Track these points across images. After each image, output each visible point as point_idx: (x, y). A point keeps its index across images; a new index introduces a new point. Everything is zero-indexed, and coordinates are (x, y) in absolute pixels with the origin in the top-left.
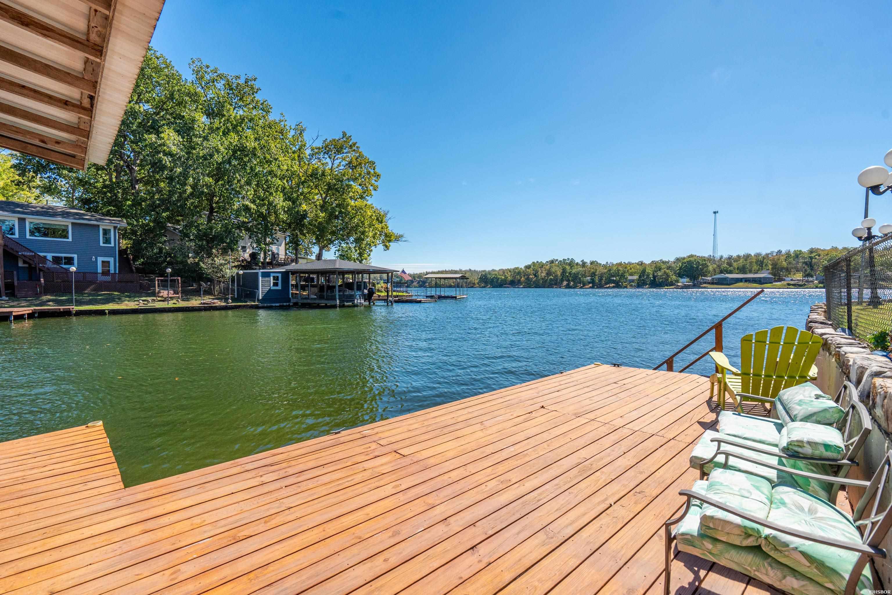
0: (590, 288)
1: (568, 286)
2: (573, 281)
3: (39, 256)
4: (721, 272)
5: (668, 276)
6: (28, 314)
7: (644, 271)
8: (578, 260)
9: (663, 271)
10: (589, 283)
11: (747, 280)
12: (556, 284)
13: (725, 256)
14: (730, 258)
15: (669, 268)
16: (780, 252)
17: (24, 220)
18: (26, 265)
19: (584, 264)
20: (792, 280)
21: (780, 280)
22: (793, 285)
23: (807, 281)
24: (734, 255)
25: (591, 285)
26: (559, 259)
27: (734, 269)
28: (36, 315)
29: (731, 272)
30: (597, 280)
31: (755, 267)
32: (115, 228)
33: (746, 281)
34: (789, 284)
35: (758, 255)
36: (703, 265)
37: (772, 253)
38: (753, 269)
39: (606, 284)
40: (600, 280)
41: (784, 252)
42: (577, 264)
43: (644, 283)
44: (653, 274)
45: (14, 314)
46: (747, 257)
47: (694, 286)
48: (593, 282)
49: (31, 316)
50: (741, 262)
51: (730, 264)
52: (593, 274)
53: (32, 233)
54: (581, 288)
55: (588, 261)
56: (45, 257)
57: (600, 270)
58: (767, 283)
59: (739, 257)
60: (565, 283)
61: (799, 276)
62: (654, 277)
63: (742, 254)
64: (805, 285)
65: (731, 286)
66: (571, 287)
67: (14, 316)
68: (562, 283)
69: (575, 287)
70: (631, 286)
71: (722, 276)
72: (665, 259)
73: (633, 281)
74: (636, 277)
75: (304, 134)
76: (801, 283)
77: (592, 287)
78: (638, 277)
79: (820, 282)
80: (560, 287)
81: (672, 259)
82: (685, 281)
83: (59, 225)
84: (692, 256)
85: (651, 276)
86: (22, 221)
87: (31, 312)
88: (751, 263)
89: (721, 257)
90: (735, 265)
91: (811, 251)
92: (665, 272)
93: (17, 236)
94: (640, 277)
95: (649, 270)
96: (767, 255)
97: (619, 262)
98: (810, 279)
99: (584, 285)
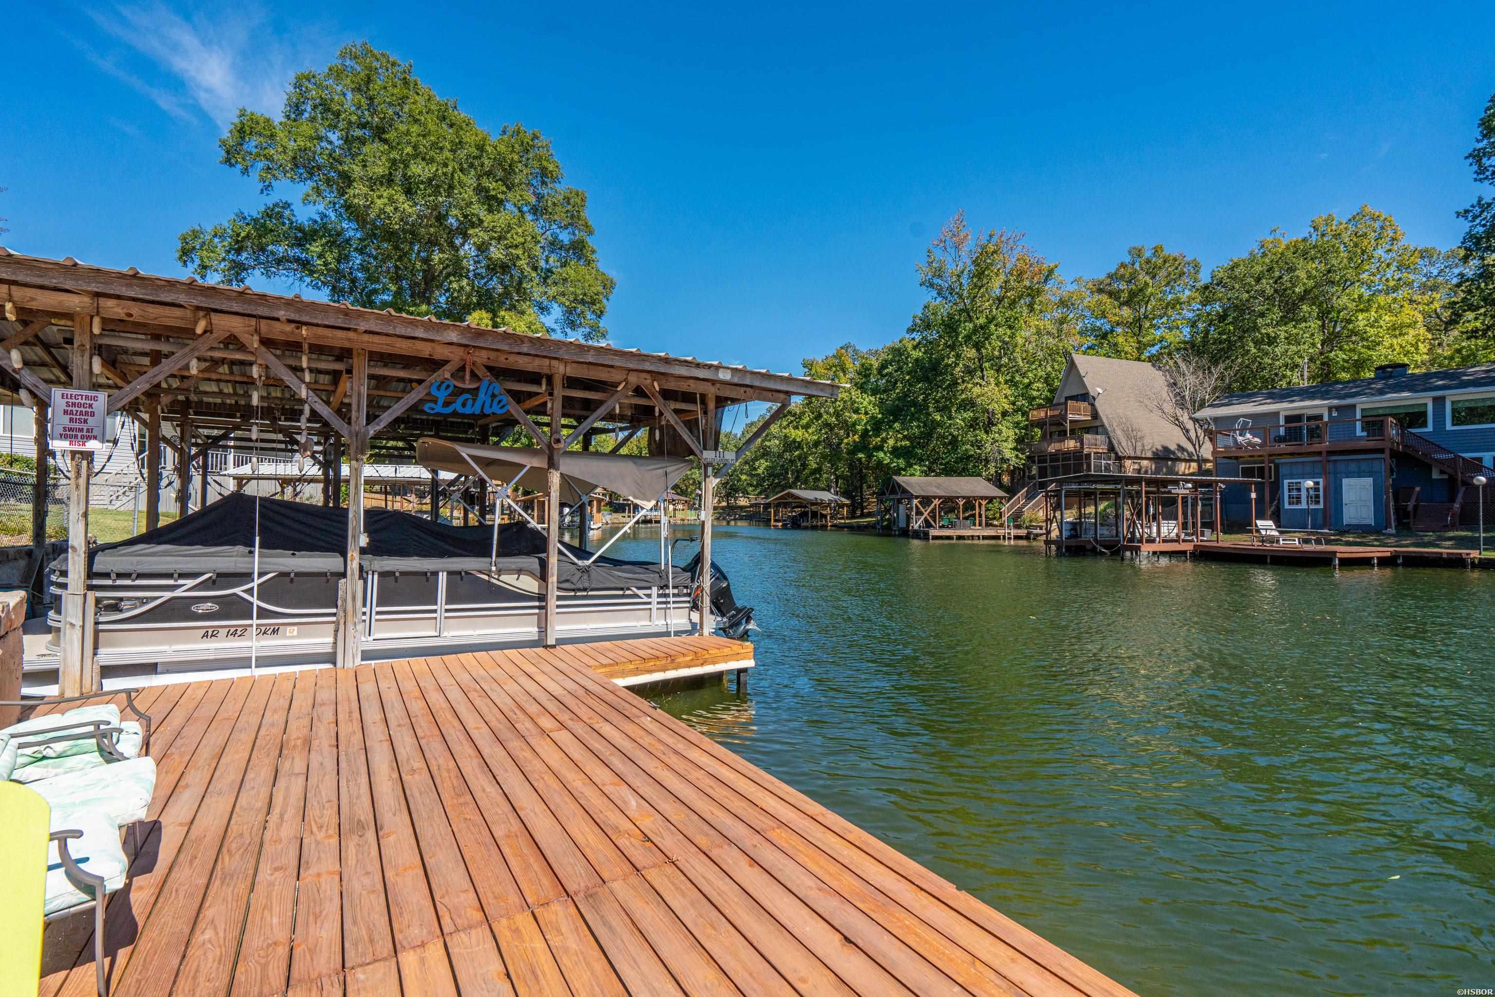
3: (1463, 459)
6: (1378, 558)
17: (1443, 399)
18: (1446, 477)
28: (1400, 561)
45: (1338, 555)
49: (1384, 562)
53: (1456, 421)
56: (1480, 460)
67: (1340, 559)
83: (1483, 400)
86: (1439, 402)
87: (1389, 554)
93: (1430, 428)
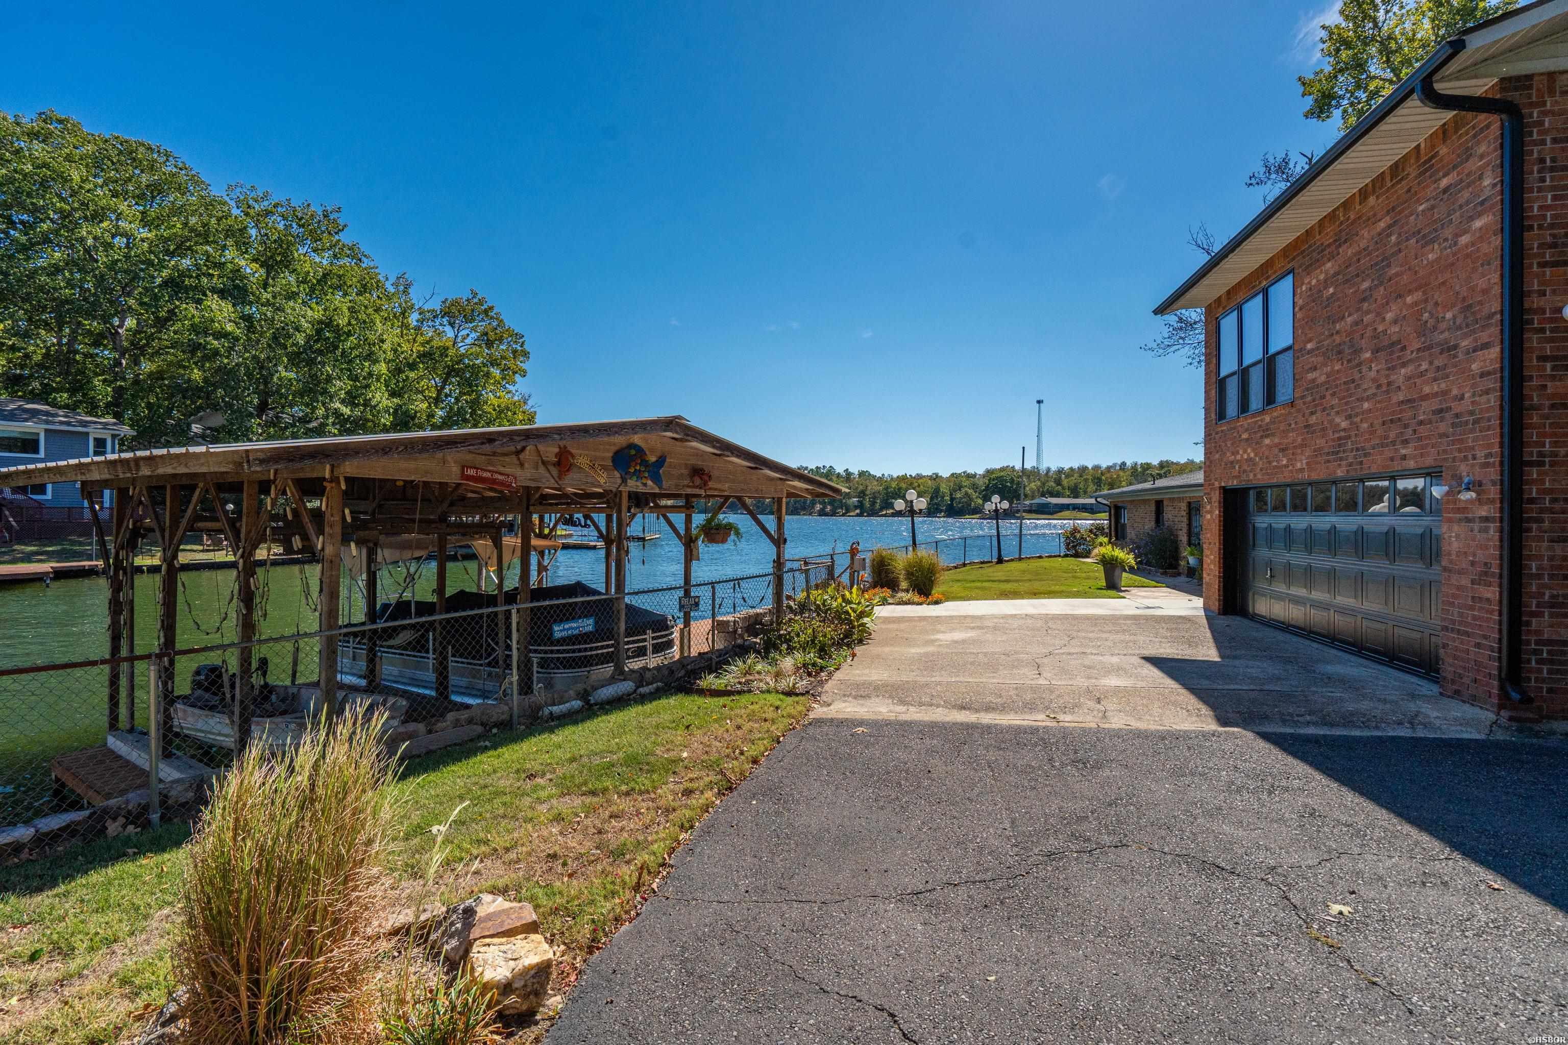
0: (857, 515)
1: (822, 513)
2: (830, 503)
4: (1043, 495)
5: (971, 500)
7: (938, 490)
8: (840, 469)
9: (963, 490)
10: (856, 507)
11: (1075, 507)
12: (804, 509)
13: (1054, 468)
14: (1060, 471)
15: (974, 486)
16: (1124, 464)
19: (848, 474)
24: (1066, 467)
25: (858, 511)
26: (810, 467)
27: (1064, 488)
29: (1058, 495)
30: (867, 504)
31: (1092, 487)
32: (114, 436)
33: (1074, 509)
35: (1097, 468)
36: (1019, 483)
37: (1115, 465)
38: (1087, 490)
39: (881, 509)
40: (873, 503)
41: (1129, 464)
42: (839, 475)
43: (939, 509)
44: (951, 495)
46: (1083, 470)
48: (860, 506)
50: (1073, 480)
51: (1058, 482)
52: (862, 494)
54: (843, 515)
55: (855, 470)
57: (873, 487)
59: (1071, 469)
60: (818, 507)
62: (952, 499)
63: (1076, 466)
65: (1055, 516)
66: (826, 515)
68: (813, 508)
69: (833, 514)
71: (1044, 500)
72: (971, 471)
75: (410, 290)
77: (860, 515)
80: (810, 514)
81: (980, 471)
83: (23, 432)
85: (948, 498)
88: (1086, 480)
89: (1048, 470)
90: (1065, 482)
92: (966, 493)
94: (932, 498)
95: (944, 489)
96: (1109, 468)
97: (901, 473)
99: (848, 510)
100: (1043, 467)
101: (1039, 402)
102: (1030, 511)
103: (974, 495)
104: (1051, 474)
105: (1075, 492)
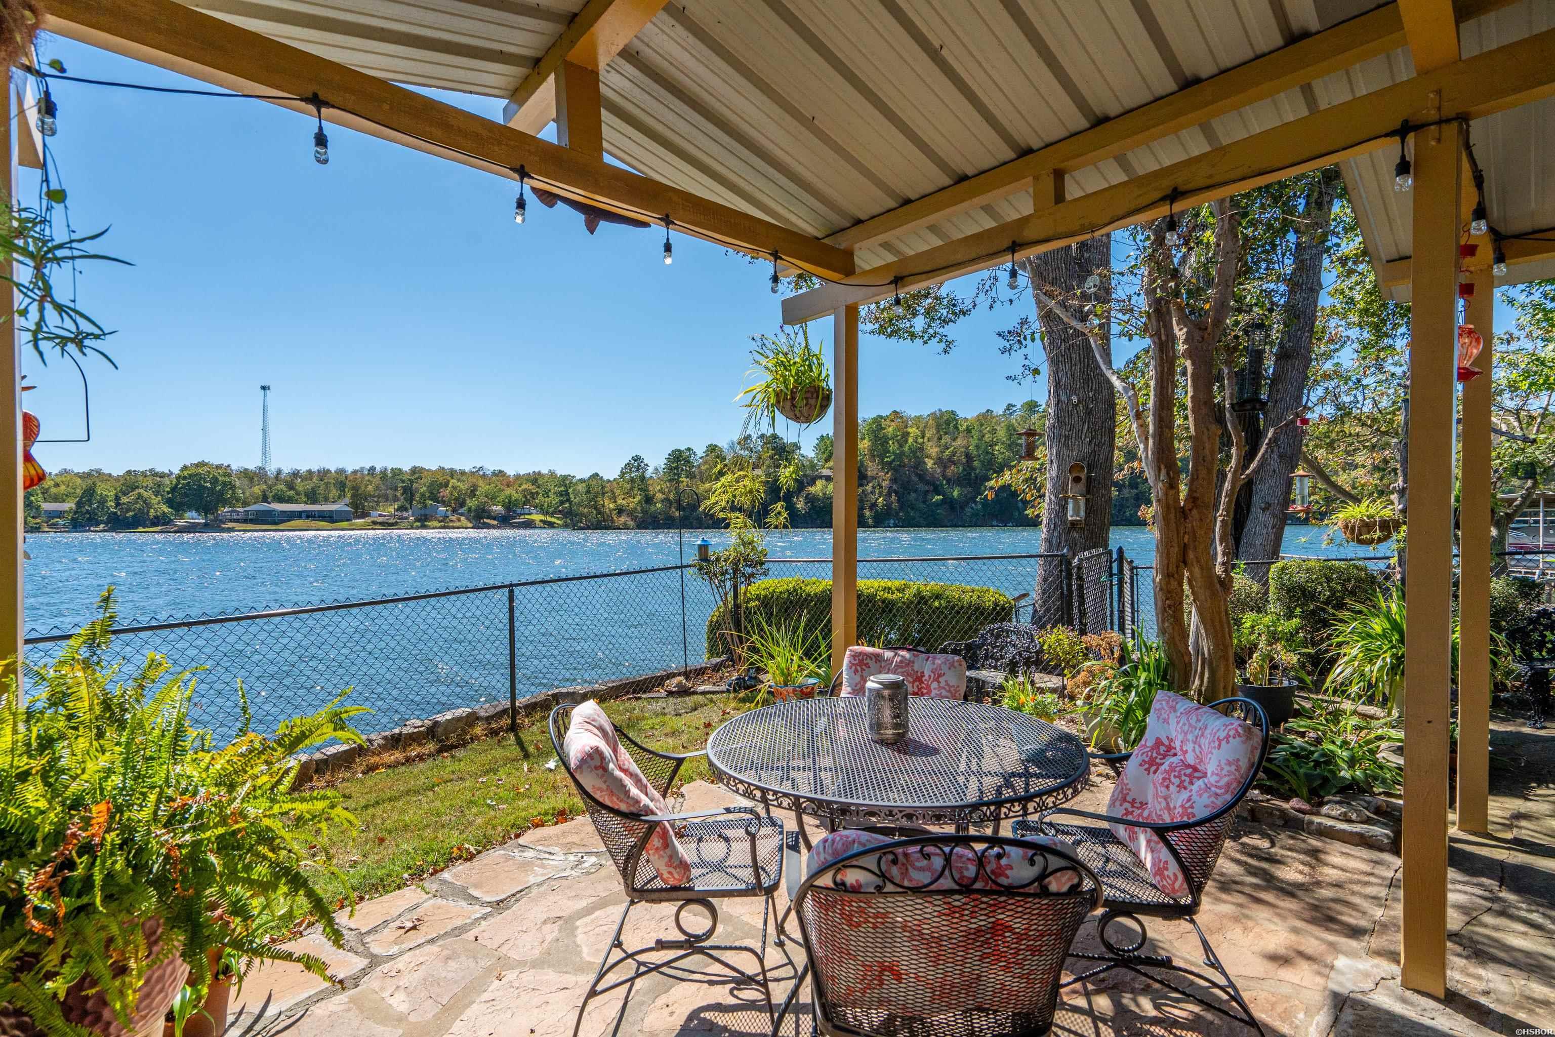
4: (267, 501)
5: (148, 505)
7: (89, 493)
9: (138, 491)
11: (310, 515)
13: (286, 469)
14: (295, 474)
15: (158, 487)
16: (373, 469)
20: (380, 515)
21: (364, 515)
22: (381, 524)
23: (401, 518)
24: (303, 468)
27: (298, 493)
29: (290, 500)
31: (334, 493)
33: (308, 517)
34: (374, 523)
35: (341, 471)
36: (224, 484)
37: (362, 469)
38: (331, 496)
41: (378, 469)
43: (90, 519)
44: (117, 498)
46: (324, 474)
47: (206, 528)
50: (309, 485)
51: (291, 487)
58: (342, 521)
59: (310, 472)
61: (388, 510)
62: (118, 505)
63: (315, 468)
64: (396, 523)
65: (281, 527)
70: (54, 526)
71: (265, 506)
73: (60, 514)
74: (69, 505)
76: (392, 521)
78: (73, 506)
79: (417, 520)
82: (192, 517)
84: (202, 464)
85: (110, 503)
88: (327, 484)
89: (279, 472)
90: (300, 486)
91: (414, 470)
92: (143, 498)
94: (79, 504)
96: (355, 472)
98: (405, 514)
100: (272, 468)
101: (264, 388)
102: (245, 521)
103: (155, 500)
104: (282, 476)
105: (312, 497)
